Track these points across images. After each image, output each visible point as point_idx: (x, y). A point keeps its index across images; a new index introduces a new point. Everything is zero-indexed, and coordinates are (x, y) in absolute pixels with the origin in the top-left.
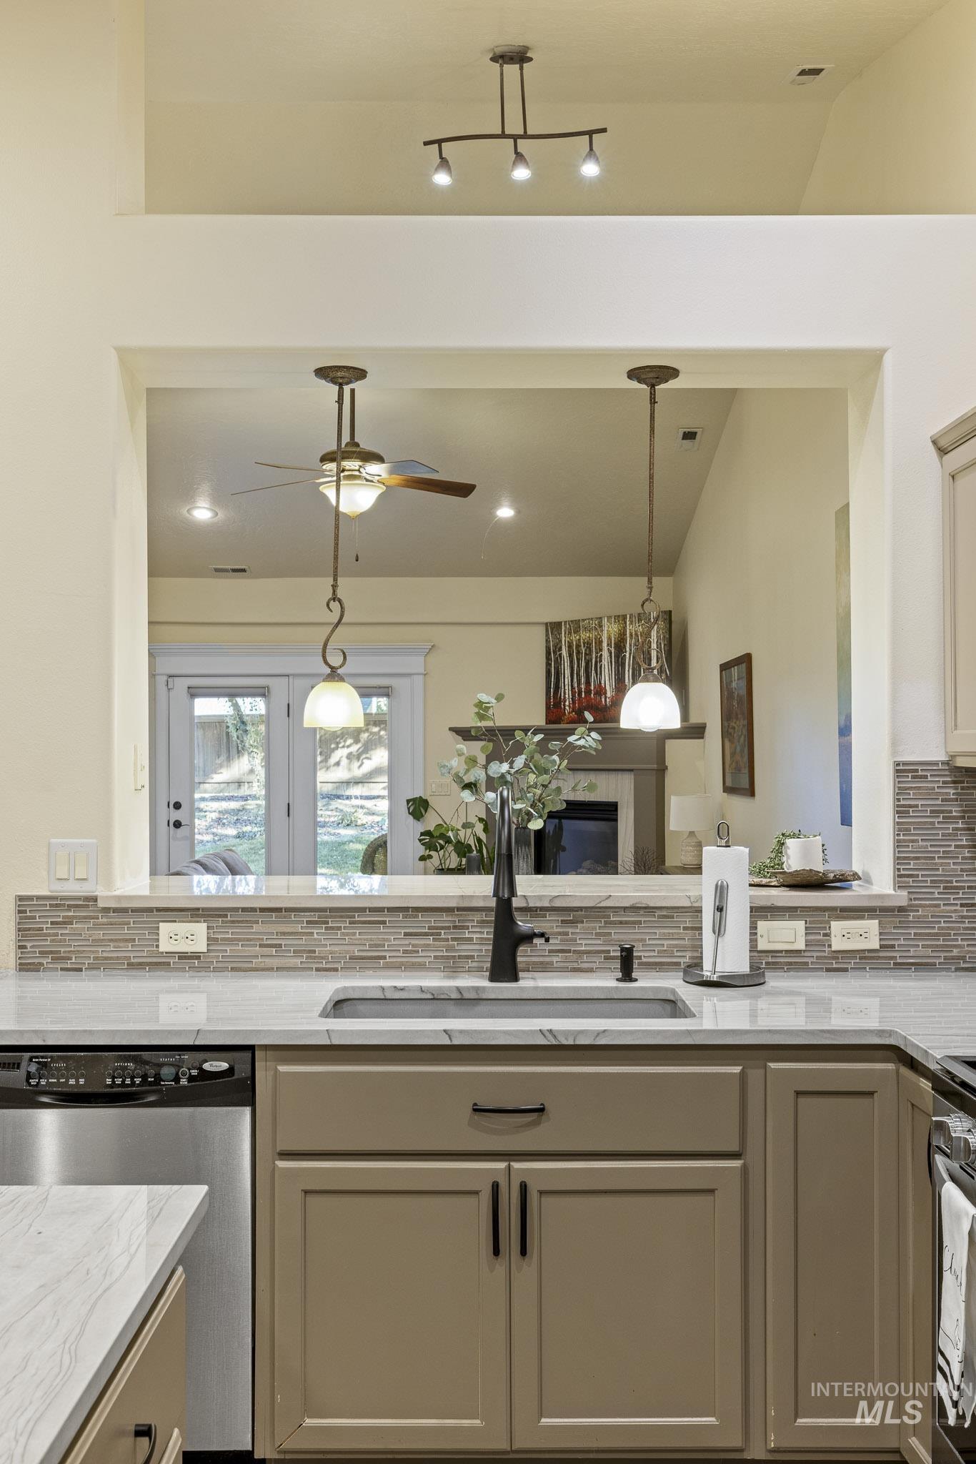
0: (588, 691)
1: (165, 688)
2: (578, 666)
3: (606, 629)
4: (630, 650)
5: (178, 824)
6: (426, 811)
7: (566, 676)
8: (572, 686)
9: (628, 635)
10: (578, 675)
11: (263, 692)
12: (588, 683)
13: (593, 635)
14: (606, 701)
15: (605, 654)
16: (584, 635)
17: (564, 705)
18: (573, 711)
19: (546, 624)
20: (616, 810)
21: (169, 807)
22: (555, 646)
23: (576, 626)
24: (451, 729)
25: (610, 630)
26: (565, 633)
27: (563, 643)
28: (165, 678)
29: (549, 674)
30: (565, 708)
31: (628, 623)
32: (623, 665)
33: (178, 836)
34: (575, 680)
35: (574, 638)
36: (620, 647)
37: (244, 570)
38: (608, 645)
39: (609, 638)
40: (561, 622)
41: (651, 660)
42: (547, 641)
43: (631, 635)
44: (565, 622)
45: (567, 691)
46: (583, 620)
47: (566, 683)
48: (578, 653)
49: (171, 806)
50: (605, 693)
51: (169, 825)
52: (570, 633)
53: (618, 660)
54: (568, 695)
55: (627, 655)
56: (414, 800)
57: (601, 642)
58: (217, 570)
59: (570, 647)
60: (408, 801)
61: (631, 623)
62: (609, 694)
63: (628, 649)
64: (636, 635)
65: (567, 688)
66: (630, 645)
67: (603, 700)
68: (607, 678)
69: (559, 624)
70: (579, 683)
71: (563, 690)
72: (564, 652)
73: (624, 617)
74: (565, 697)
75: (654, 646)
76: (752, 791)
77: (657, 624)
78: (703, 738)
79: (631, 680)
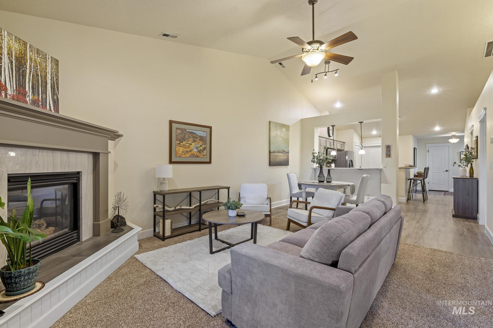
3: (6, 40)
39: (10, 50)
68: (7, 79)
73: (25, 43)
75: (49, 76)
76: (210, 162)
77: (51, 64)
78: (114, 140)
79: (31, 90)
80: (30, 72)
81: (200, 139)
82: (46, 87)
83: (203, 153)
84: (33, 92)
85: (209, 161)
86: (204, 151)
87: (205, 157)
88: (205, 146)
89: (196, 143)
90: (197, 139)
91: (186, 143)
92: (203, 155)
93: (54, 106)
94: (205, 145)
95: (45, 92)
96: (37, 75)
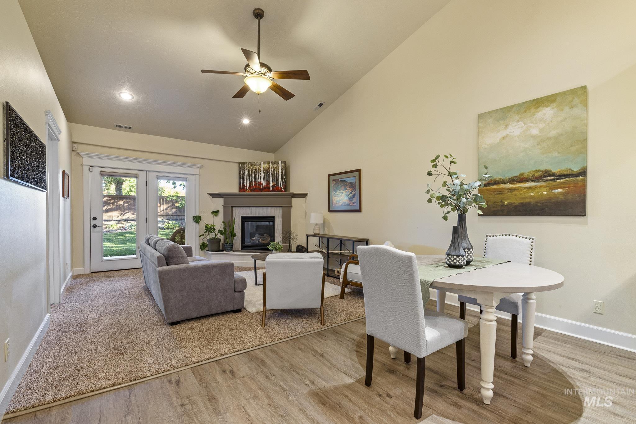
0: (255, 184)
1: (88, 171)
2: (252, 176)
3: (262, 165)
4: (272, 172)
5: (95, 226)
6: (200, 220)
7: (247, 179)
8: (249, 182)
9: (271, 168)
10: (252, 179)
11: (136, 176)
12: (255, 181)
13: (257, 167)
14: (262, 187)
15: (262, 173)
16: (254, 167)
17: (246, 188)
18: (250, 189)
19: (239, 163)
20: (274, 219)
21: (90, 219)
22: (243, 170)
23: (251, 164)
24: (208, 194)
25: (264, 166)
26: (247, 166)
27: (246, 169)
28: (88, 167)
29: (240, 179)
30: (246, 189)
31: (271, 164)
32: (269, 176)
33: (95, 231)
34: (251, 180)
35: (250, 168)
36: (268, 171)
37: (130, 128)
38: (263, 170)
39: (264, 168)
40: (245, 163)
41: (279, 175)
42: (239, 168)
43: (272, 168)
44: (247, 163)
45: (247, 184)
46: (254, 162)
47: (247, 181)
48: (252, 172)
49: (92, 218)
50: (262, 184)
51: (90, 227)
52: (249, 166)
53: (267, 175)
54: (248, 184)
55: (270, 173)
56: (196, 217)
57: (260, 169)
58: (117, 126)
59: (249, 170)
60: (193, 217)
61: (272, 164)
62: (263, 185)
63: (271, 172)
64: (274, 168)
65: (247, 182)
66: (272, 171)
67: (261, 187)
68: (263, 180)
69: (244, 163)
70: (252, 181)
71: (246, 183)
72: (246, 172)
73: (269, 162)
74: (246, 185)
75: (280, 171)
76: (360, 210)
77: (282, 165)
78: (305, 197)
79: (272, 181)
80: (271, 173)
81: (350, 186)
82: (279, 177)
83: (353, 200)
84: (273, 182)
85: (358, 209)
86: (354, 198)
87: (355, 204)
88: (354, 193)
89: (347, 190)
90: (347, 186)
91: (339, 192)
92: (353, 202)
93: (283, 185)
94: (354, 191)
95: (278, 179)
96: (275, 173)
